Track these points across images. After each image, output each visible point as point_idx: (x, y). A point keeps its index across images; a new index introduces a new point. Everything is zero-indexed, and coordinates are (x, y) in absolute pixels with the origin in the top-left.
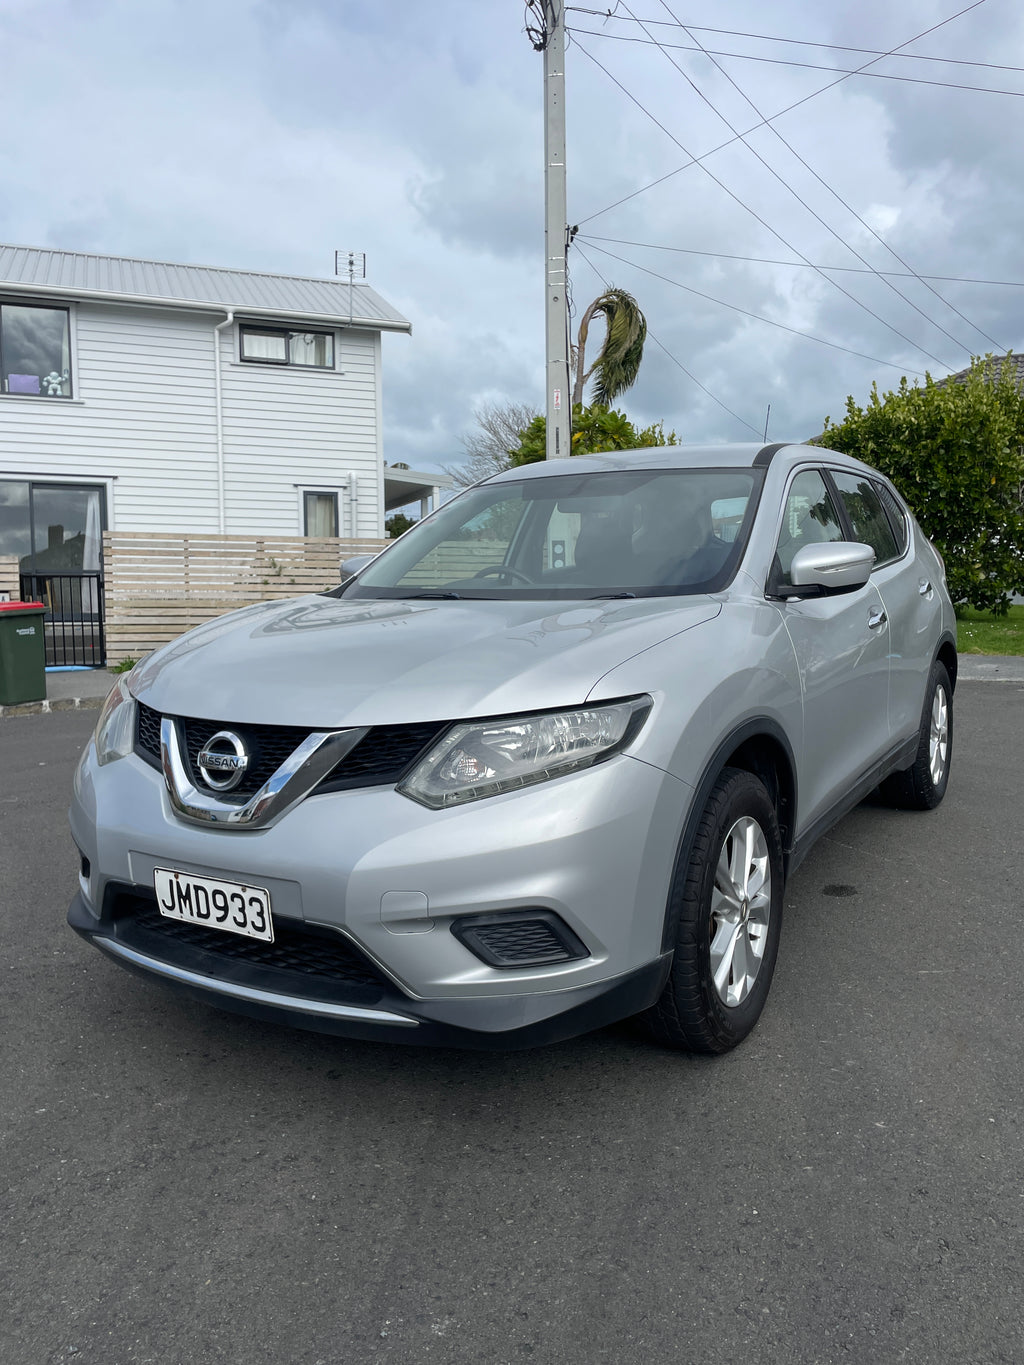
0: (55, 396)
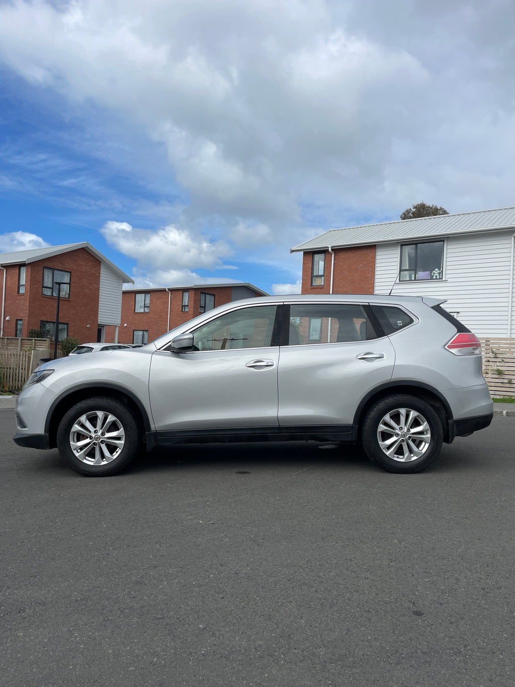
0: (436, 279)
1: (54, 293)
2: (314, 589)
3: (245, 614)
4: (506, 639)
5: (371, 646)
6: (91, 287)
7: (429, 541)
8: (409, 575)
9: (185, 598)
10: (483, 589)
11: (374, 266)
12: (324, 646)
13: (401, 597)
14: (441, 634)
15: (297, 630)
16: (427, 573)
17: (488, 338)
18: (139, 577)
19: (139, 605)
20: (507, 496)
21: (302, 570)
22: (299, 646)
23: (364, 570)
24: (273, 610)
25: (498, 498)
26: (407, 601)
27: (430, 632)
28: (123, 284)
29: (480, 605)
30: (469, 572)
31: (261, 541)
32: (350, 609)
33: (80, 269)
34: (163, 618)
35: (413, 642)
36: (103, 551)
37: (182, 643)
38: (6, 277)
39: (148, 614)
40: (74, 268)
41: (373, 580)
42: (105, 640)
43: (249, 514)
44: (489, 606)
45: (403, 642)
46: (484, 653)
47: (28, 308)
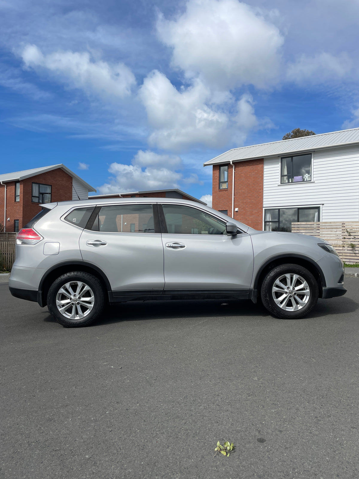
0: (307, 181)
1: (40, 200)
2: (184, 421)
3: (124, 445)
4: (328, 462)
5: (218, 471)
6: (66, 196)
7: (281, 378)
8: (261, 407)
9: (82, 432)
10: (316, 417)
11: (262, 174)
12: (181, 472)
13: (250, 426)
14: (276, 459)
15: (162, 458)
16: (275, 405)
17: (343, 222)
18: (52, 414)
19: (44, 439)
20: (347, 339)
21: (178, 405)
22: (160, 472)
23: (226, 403)
24: (147, 441)
25: (340, 341)
26: (254, 430)
27: (268, 457)
28: (89, 192)
29: (311, 432)
30: (308, 402)
31: (153, 382)
32: (208, 438)
33: (58, 183)
34: (60, 450)
35: (253, 467)
36: (31, 393)
37: (68, 472)
38: (6, 190)
39: (49, 446)
40: (54, 183)
41: (232, 412)
42: (9, 470)
43: (150, 359)
44: (318, 433)
45: (244, 467)
46: (308, 475)
47: (22, 211)
